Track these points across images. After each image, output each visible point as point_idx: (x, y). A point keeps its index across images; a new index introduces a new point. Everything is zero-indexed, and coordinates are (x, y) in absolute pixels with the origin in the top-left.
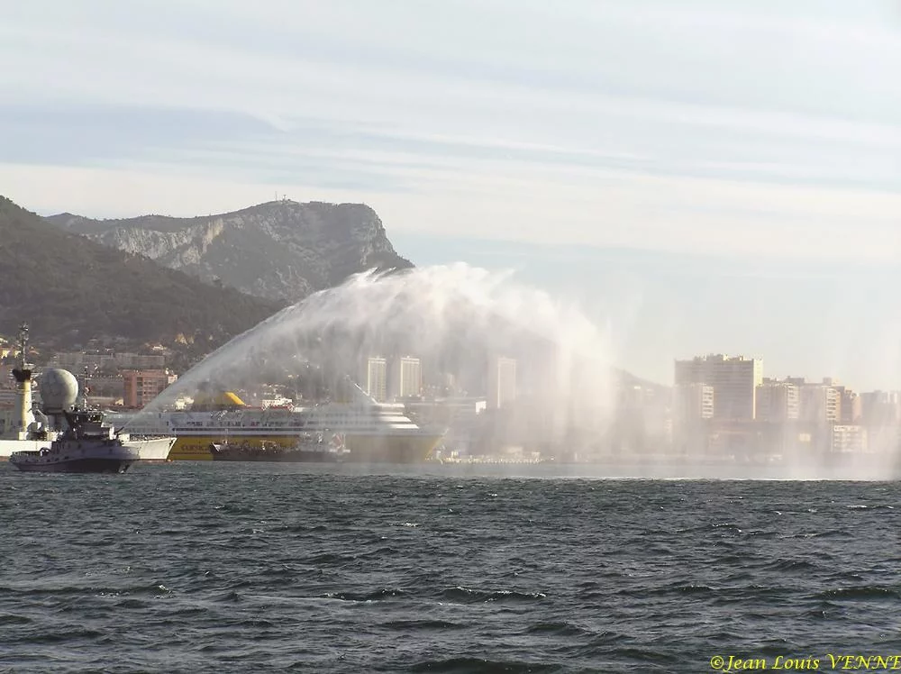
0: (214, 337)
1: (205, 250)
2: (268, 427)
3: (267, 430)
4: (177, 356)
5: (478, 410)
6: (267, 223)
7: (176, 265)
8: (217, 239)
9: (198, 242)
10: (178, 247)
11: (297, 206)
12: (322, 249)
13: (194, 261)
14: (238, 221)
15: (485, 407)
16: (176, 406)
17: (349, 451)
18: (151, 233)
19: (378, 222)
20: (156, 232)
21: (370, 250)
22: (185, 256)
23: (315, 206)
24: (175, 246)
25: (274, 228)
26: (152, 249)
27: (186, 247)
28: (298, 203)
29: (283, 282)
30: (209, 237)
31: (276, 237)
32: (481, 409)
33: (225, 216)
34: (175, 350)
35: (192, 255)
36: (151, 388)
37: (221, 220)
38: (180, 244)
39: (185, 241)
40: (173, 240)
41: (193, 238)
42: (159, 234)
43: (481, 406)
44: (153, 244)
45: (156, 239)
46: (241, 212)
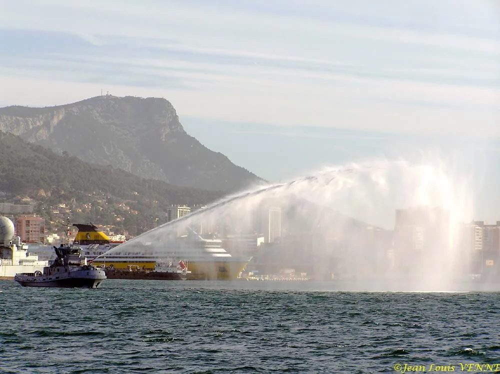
0: (65, 191)
1: (52, 130)
2: (127, 256)
3: (126, 257)
4: (40, 205)
5: (259, 244)
6: (95, 111)
7: (32, 141)
8: (60, 122)
9: (47, 125)
10: (33, 128)
11: (116, 99)
12: (134, 130)
13: (44, 138)
14: (75, 110)
15: (263, 242)
16: (48, 241)
17: (190, 272)
18: (14, 118)
19: (173, 111)
20: (18, 118)
21: (168, 130)
22: (38, 134)
23: (129, 99)
24: (31, 127)
25: (100, 115)
26: (15, 129)
27: (38, 128)
28: (117, 98)
29: (106, 152)
30: (55, 121)
31: (101, 120)
32: (261, 243)
33: (65, 106)
34: (38, 200)
35: (43, 134)
36: (35, 228)
37: (63, 109)
38: (35, 126)
39: (38, 124)
40: (30, 123)
41: (44, 122)
42: (20, 119)
43: (261, 240)
44: (15, 126)
45: (18, 123)
46: (77, 104)
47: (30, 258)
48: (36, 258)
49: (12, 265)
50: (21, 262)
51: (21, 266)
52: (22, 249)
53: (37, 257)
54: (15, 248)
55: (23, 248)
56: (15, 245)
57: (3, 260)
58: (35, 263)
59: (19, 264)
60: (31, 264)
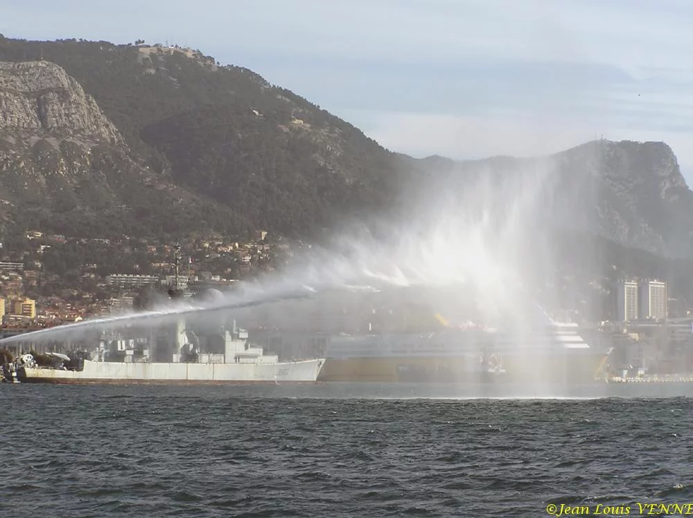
11: (611, 145)
12: (631, 185)
21: (668, 184)
29: (600, 215)
47: (251, 351)
48: (259, 351)
49: (225, 363)
50: (237, 358)
51: (237, 365)
52: (238, 338)
53: (261, 350)
54: (228, 337)
55: (240, 337)
56: (227, 332)
57: (211, 355)
58: (258, 360)
59: (234, 361)
60: (252, 360)
